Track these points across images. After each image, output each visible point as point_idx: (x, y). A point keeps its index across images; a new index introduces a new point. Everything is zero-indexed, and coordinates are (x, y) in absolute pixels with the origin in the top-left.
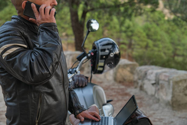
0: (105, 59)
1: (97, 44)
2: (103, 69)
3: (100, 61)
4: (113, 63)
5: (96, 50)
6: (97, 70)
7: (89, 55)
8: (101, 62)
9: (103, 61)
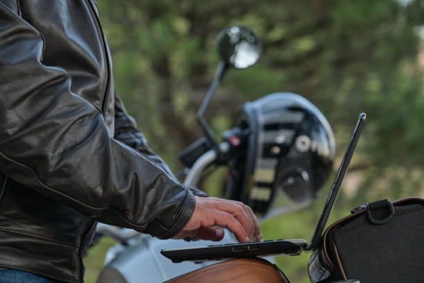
0: (278, 156)
1: (254, 111)
2: (272, 196)
3: (260, 161)
4: (305, 176)
5: (246, 132)
6: (248, 195)
7: (224, 147)
8: (264, 167)
9: (273, 162)
